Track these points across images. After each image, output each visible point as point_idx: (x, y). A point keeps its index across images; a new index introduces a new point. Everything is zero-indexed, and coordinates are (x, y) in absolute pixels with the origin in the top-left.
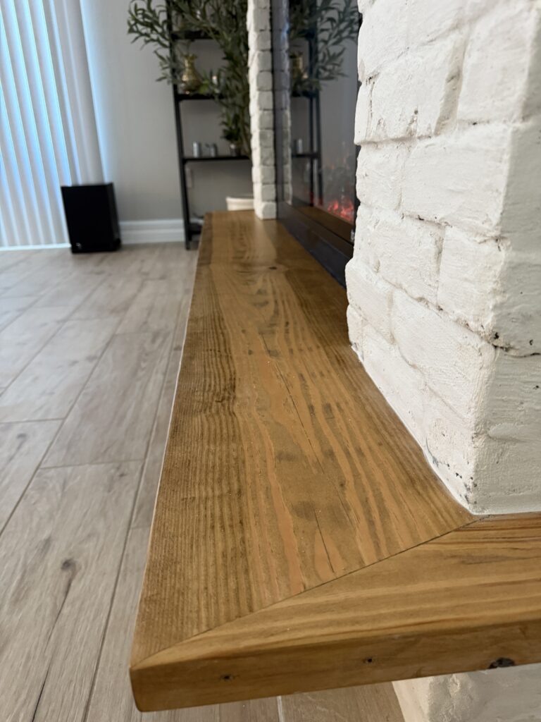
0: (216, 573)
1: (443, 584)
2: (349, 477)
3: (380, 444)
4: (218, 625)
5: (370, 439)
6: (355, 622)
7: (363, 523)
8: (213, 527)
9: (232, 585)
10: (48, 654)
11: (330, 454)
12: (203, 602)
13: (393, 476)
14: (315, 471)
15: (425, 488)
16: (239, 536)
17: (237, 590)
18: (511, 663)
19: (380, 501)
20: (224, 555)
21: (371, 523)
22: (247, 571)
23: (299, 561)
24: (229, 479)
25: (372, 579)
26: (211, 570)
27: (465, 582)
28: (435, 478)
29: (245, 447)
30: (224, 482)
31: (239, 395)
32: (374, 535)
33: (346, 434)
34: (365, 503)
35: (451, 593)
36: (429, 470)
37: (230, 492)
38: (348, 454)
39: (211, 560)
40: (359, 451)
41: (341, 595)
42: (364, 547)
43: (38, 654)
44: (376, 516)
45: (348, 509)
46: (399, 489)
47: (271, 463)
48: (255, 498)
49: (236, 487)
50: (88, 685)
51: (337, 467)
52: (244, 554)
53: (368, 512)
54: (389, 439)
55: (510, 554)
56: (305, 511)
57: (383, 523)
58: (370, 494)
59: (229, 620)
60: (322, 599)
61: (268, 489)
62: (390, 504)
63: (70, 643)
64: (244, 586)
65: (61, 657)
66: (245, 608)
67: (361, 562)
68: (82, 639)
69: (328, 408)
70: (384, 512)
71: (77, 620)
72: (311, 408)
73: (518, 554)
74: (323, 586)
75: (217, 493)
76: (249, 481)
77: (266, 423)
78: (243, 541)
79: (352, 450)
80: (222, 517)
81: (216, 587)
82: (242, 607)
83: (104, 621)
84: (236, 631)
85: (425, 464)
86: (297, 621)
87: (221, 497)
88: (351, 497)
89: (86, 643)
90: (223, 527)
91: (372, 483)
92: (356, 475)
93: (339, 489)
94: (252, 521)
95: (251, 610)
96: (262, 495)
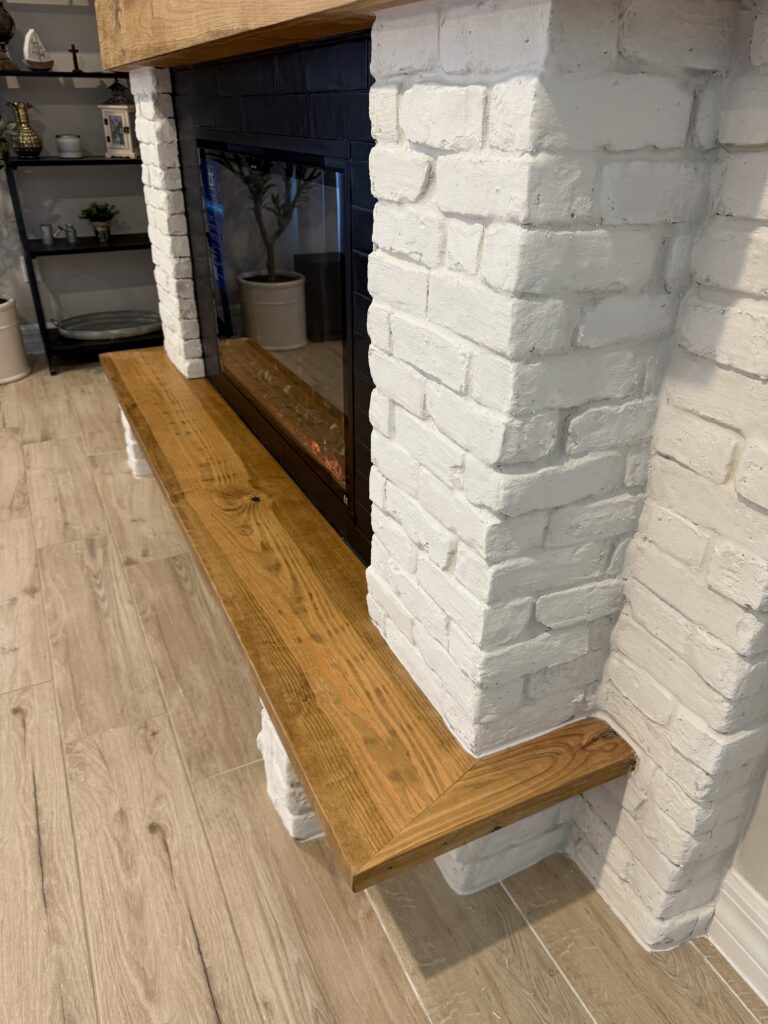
0: (368, 823)
1: (470, 802)
2: (410, 748)
3: (419, 718)
4: (382, 848)
5: (412, 715)
6: (438, 829)
7: (426, 777)
8: (353, 799)
9: (379, 827)
10: (181, 897)
11: (393, 733)
12: (370, 839)
13: (432, 741)
14: (389, 747)
15: (449, 746)
16: (369, 800)
17: (382, 828)
18: (500, 828)
19: (430, 760)
20: (367, 813)
21: (430, 775)
22: (382, 818)
23: (403, 806)
24: (344, 764)
25: (439, 807)
26: (365, 822)
27: (478, 798)
28: (453, 738)
29: (343, 738)
30: (343, 767)
31: (315, 692)
32: (433, 783)
33: (397, 714)
34: (423, 763)
35: (473, 805)
36: (449, 732)
37: (350, 774)
38: (403, 730)
39: (362, 817)
40: (409, 726)
41: (429, 819)
42: (430, 791)
43: (173, 900)
44: (431, 770)
45: (415, 769)
46: (437, 749)
47: (364, 749)
48: (366, 775)
49: (351, 770)
50: (224, 908)
51: (401, 741)
52: (376, 810)
53: (426, 770)
54: (423, 713)
55: (495, 778)
56: (395, 776)
57: (435, 774)
58: (424, 757)
59: (385, 844)
60: (421, 823)
61: (370, 767)
62: (436, 762)
63: (194, 885)
64: (384, 827)
65: (192, 896)
66: (390, 837)
67: (432, 799)
68: (201, 879)
69: (378, 691)
70: (434, 767)
71: (188, 868)
72: (368, 694)
73: (499, 777)
74: (419, 816)
75: (344, 776)
76: (356, 763)
77: (345, 714)
78: (372, 802)
79: (404, 726)
80: (354, 791)
81: (371, 830)
82: (388, 837)
83: (211, 863)
84: (390, 847)
85: (446, 728)
86: (415, 836)
87: (347, 778)
88: (415, 762)
89: (206, 881)
90: (358, 797)
91: (423, 749)
92: (413, 746)
93: (406, 757)
94: (371, 790)
95: (393, 836)
96: (368, 771)
